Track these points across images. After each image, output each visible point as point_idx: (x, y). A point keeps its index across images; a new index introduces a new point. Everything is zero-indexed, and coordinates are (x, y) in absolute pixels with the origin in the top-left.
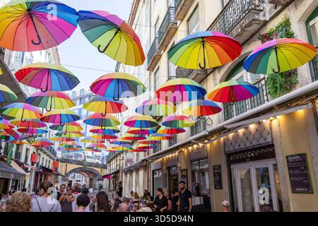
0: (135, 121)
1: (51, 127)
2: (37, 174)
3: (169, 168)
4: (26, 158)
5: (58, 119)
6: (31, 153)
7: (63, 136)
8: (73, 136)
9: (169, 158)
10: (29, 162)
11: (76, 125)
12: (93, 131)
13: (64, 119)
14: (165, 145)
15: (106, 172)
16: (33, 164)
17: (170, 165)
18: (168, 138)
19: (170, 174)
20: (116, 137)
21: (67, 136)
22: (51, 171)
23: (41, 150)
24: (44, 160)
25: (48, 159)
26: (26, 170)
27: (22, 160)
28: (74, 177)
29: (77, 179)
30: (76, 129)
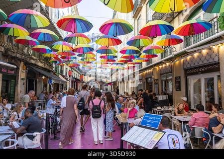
0: (126, 50)
1: (78, 55)
2: (72, 82)
3: (147, 79)
4: (66, 73)
5: (81, 50)
6: (68, 70)
7: (85, 60)
8: (90, 60)
9: (147, 73)
10: (68, 75)
11: (92, 54)
12: (101, 57)
13: (85, 50)
14: (144, 65)
15: (110, 81)
16: (70, 76)
17: (147, 77)
18: (146, 61)
19: (147, 82)
20: (115, 61)
21: (87, 60)
22: (79, 80)
23: (73, 69)
24: (75, 74)
25: (78, 74)
26: (67, 79)
27: (64, 74)
28: (92, 84)
29: (93, 85)
30: (91, 56)
